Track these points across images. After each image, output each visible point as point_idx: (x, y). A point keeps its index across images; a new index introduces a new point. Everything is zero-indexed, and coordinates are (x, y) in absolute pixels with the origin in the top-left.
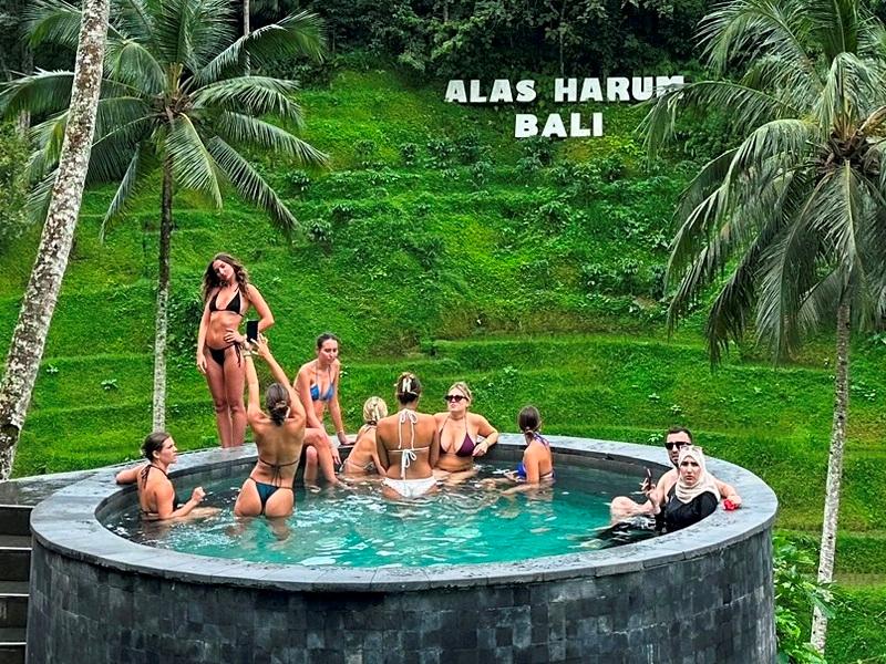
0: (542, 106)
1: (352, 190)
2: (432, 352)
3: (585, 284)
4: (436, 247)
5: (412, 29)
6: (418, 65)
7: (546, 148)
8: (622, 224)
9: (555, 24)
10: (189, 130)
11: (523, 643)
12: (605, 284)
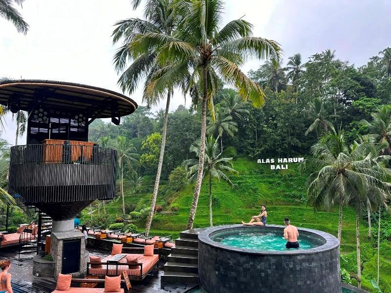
0: (276, 164)
1: (241, 179)
2: (257, 208)
3: (285, 196)
4: (257, 189)
5: (251, 150)
6: (252, 157)
7: (277, 171)
8: (292, 185)
9: (278, 149)
10: (214, 168)
11: (291, 266)
12: (290, 196)
